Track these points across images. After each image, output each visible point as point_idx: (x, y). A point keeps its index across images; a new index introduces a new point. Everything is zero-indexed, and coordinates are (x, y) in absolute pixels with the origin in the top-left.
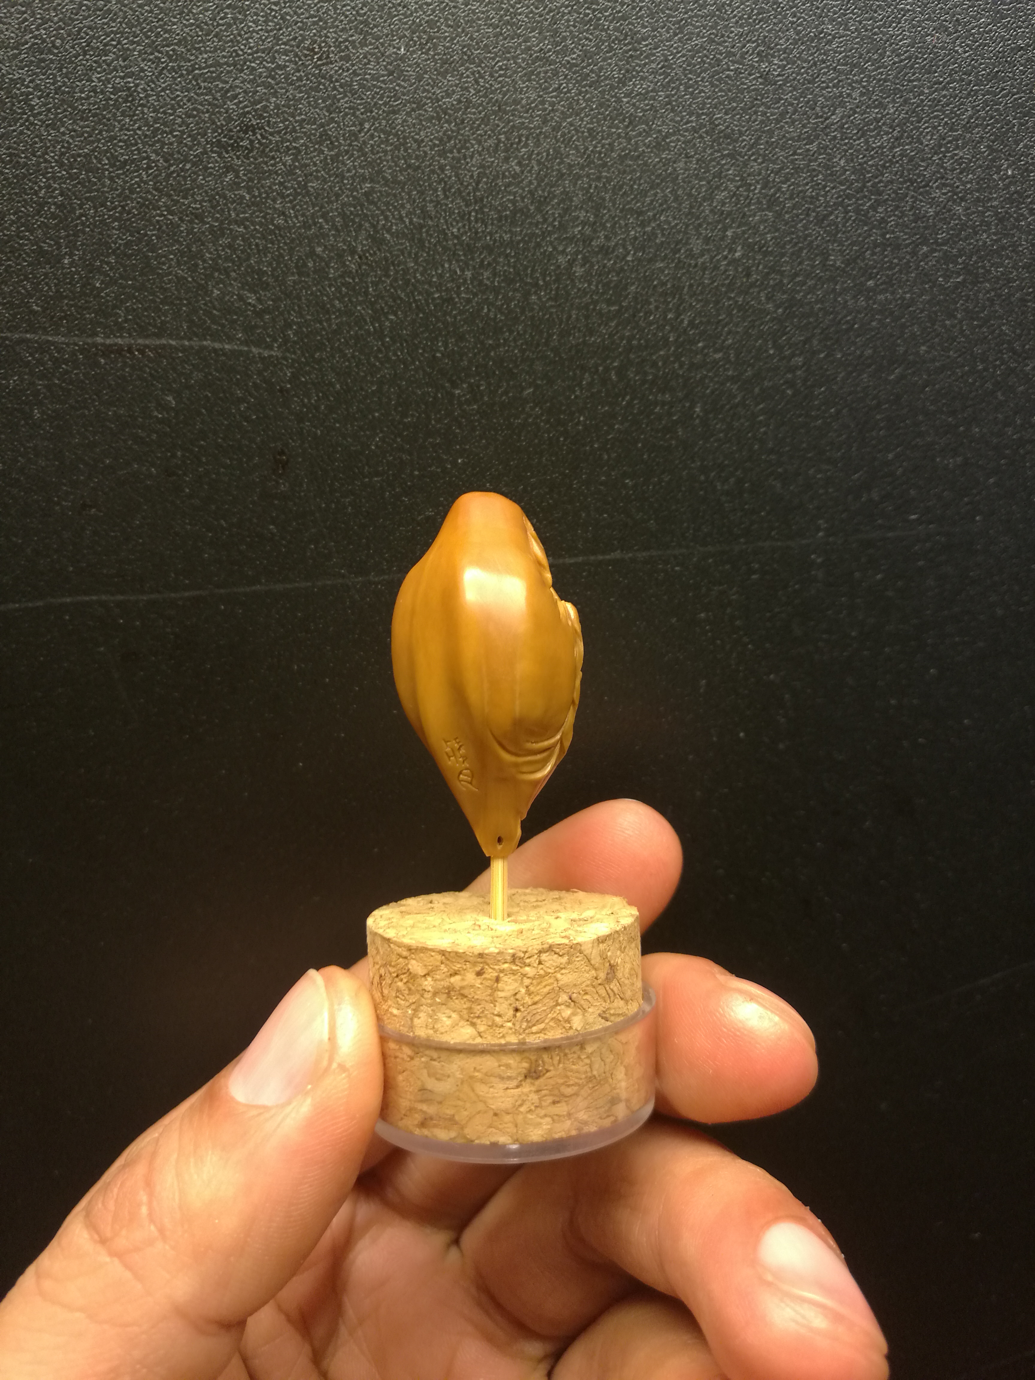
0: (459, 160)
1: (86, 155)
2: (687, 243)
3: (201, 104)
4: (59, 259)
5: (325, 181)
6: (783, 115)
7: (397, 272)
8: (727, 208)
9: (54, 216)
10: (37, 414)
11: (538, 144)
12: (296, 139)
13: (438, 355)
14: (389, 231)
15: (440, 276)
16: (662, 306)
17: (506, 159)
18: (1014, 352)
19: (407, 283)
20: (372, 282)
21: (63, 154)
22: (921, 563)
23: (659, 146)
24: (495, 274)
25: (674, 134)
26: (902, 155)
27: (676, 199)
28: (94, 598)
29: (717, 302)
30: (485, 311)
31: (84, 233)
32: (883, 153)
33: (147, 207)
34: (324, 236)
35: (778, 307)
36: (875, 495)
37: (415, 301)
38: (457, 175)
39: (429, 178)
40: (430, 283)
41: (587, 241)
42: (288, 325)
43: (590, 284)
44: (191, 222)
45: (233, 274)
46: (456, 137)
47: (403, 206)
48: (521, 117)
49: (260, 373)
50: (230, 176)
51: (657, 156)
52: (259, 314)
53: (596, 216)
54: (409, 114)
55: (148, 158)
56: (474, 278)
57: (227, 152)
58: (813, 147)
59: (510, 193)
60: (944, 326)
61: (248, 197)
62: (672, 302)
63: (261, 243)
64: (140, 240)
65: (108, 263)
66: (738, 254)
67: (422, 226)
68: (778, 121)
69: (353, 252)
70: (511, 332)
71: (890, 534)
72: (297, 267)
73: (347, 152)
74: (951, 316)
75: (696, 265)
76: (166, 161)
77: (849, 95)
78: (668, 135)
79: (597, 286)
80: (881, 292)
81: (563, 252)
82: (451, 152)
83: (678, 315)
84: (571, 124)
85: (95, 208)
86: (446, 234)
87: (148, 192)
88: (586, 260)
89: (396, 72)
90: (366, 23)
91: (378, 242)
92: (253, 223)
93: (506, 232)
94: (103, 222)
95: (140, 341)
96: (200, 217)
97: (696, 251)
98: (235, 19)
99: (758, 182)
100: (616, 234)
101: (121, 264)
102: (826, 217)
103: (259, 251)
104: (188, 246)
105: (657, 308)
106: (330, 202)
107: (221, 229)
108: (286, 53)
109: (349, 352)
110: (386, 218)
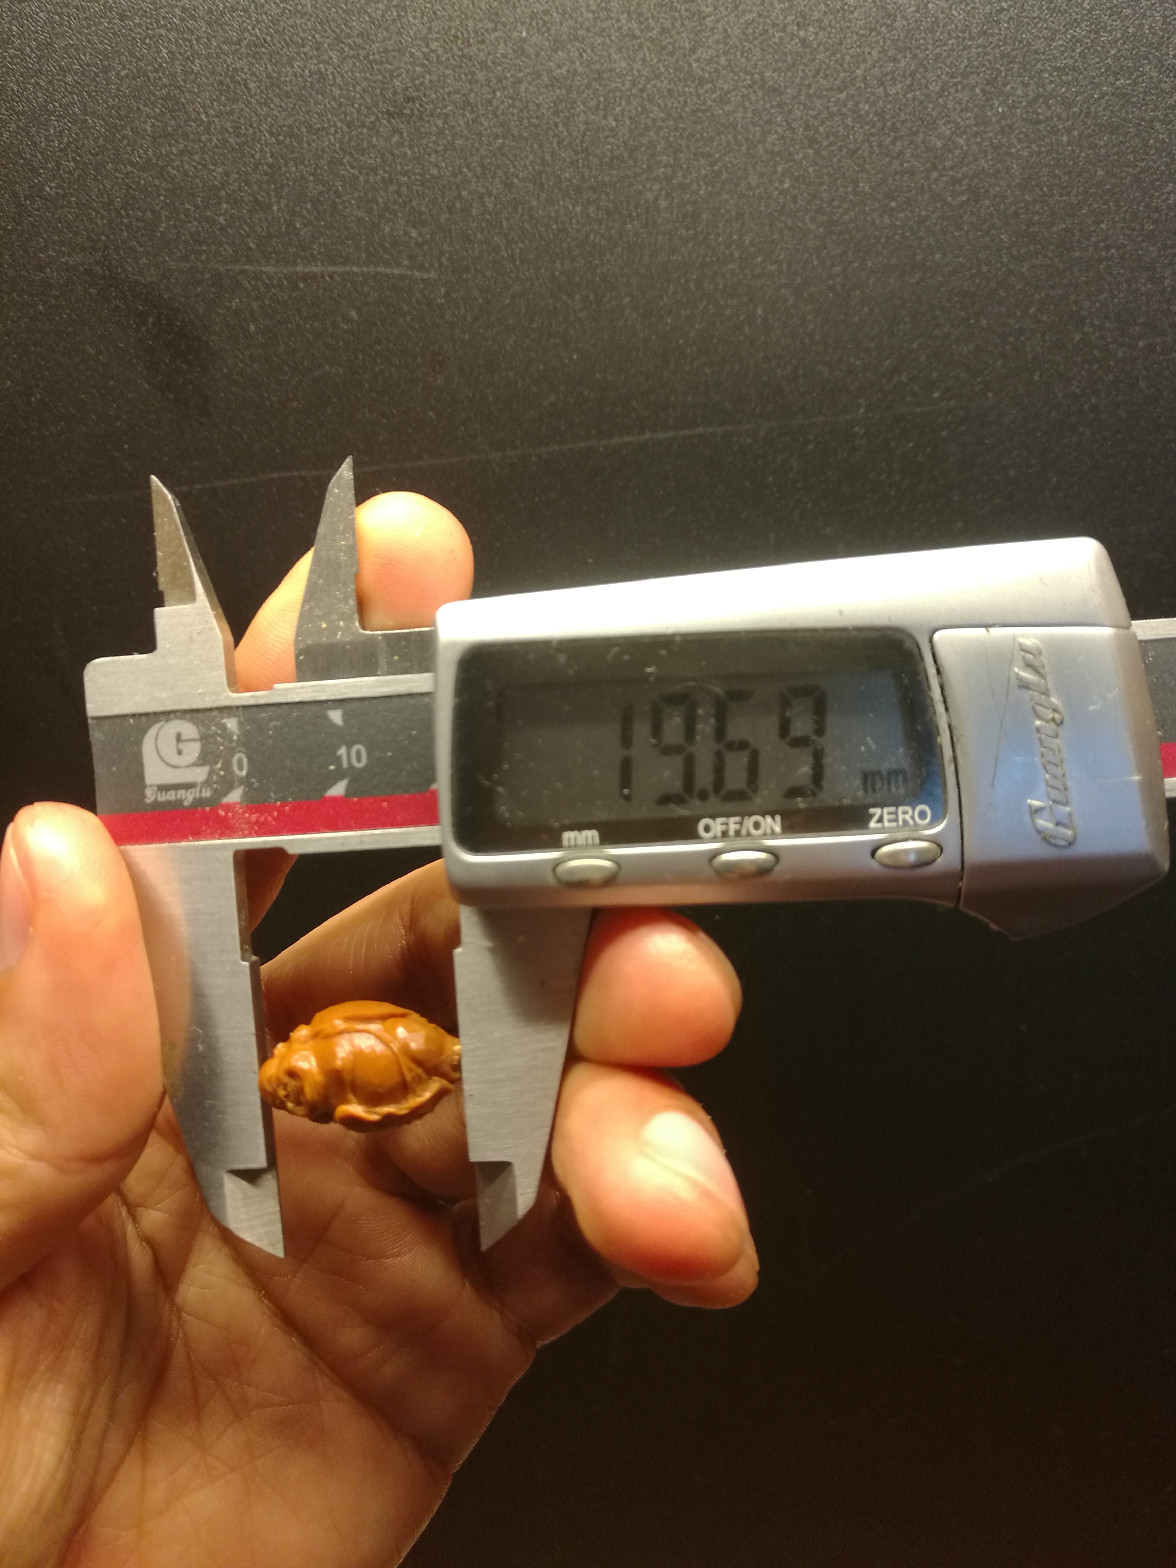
0: (568, 119)
1: (289, 126)
2: (746, 178)
3: (375, 82)
4: (269, 207)
5: (467, 139)
6: (818, 72)
7: (523, 209)
8: (777, 149)
9: (266, 174)
10: (252, 328)
11: (629, 103)
12: (445, 107)
13: (557, 273)
14: (517, 177)
15: (557, 212)
16: (729, 230)
17: (605, 117)
18: (1012, 255)
19: (531, 217)
20: (506, 218)
21: (272, 125)
22: (944, 433)
23: (723, 100)
24: (598, 209)
25: (734, 90)
26: (914, 100)
27: (737, 142)
28: (296, 473)
29: (771, 225)
30: (592, 238)
31: (288, 185)
32: (898, 99)
33: (335, 164)
34: (469, 182)
35: (819, 227)
36: (904, 378)
37: (539, 232)
38: (568, 130)
39: (547, 133)
40: (550, 217)
41: (669, 179)
42: (442, 253)
43: (672, 213)
44: (368, 174)
45: (400, 215)
46: (566, 101)
47: (527, 157)
48: (615, 82)
49: (421, 291)
50: (396, 138)
51: (721, 108)
52: (419, 245)
53: (675, 159)
54: (530, 84)
55: (335, 125)
56: (582, 212)
57: (394, 118)
58: (843, 96)
59: (609, 144)
60: (954, 237)
61: (409, 153)
62: (736, 226)
63: (421, 189)
64: (329, 189)
65: (306, 209)
66: (786, 185)
67: (541, 173)
68: (814, 76)
69: (490, 194)
70: (612, 253)
71: (918, 410)
72: (448, 207)
73: (483, 115)
74: (959, 228)
75: (754, 196)
76: (349, 127)
77: (870, 53)
78: (729, 91)
79: (677, 216)
80: (901, 211)
81: (651, 189)
82: (563, 112)
83: (741, 236)
84: (654, 86)
85: (296, 165)
86: (560, 178)
87: (336, 152)
88: (668, 195)
89: (520, 51)
90: (497, 14)
91: (509, 186)
92: (414, 174)
93: (606, 175)
94: (302, 177)
95: (330, 269)
96: (374, 170)
97: (753, 184)
98: (399, 16)
99: (800, 126)
100: (690, 173)
101: (316, 209)
102: (855, 152)
103: (419, 195)
104: (366, 194)
105: (725, 231)
106: (472, 155)
107: (391, 180)
108: (437, 40)
109: (489, 273)
110: (515, 167)
